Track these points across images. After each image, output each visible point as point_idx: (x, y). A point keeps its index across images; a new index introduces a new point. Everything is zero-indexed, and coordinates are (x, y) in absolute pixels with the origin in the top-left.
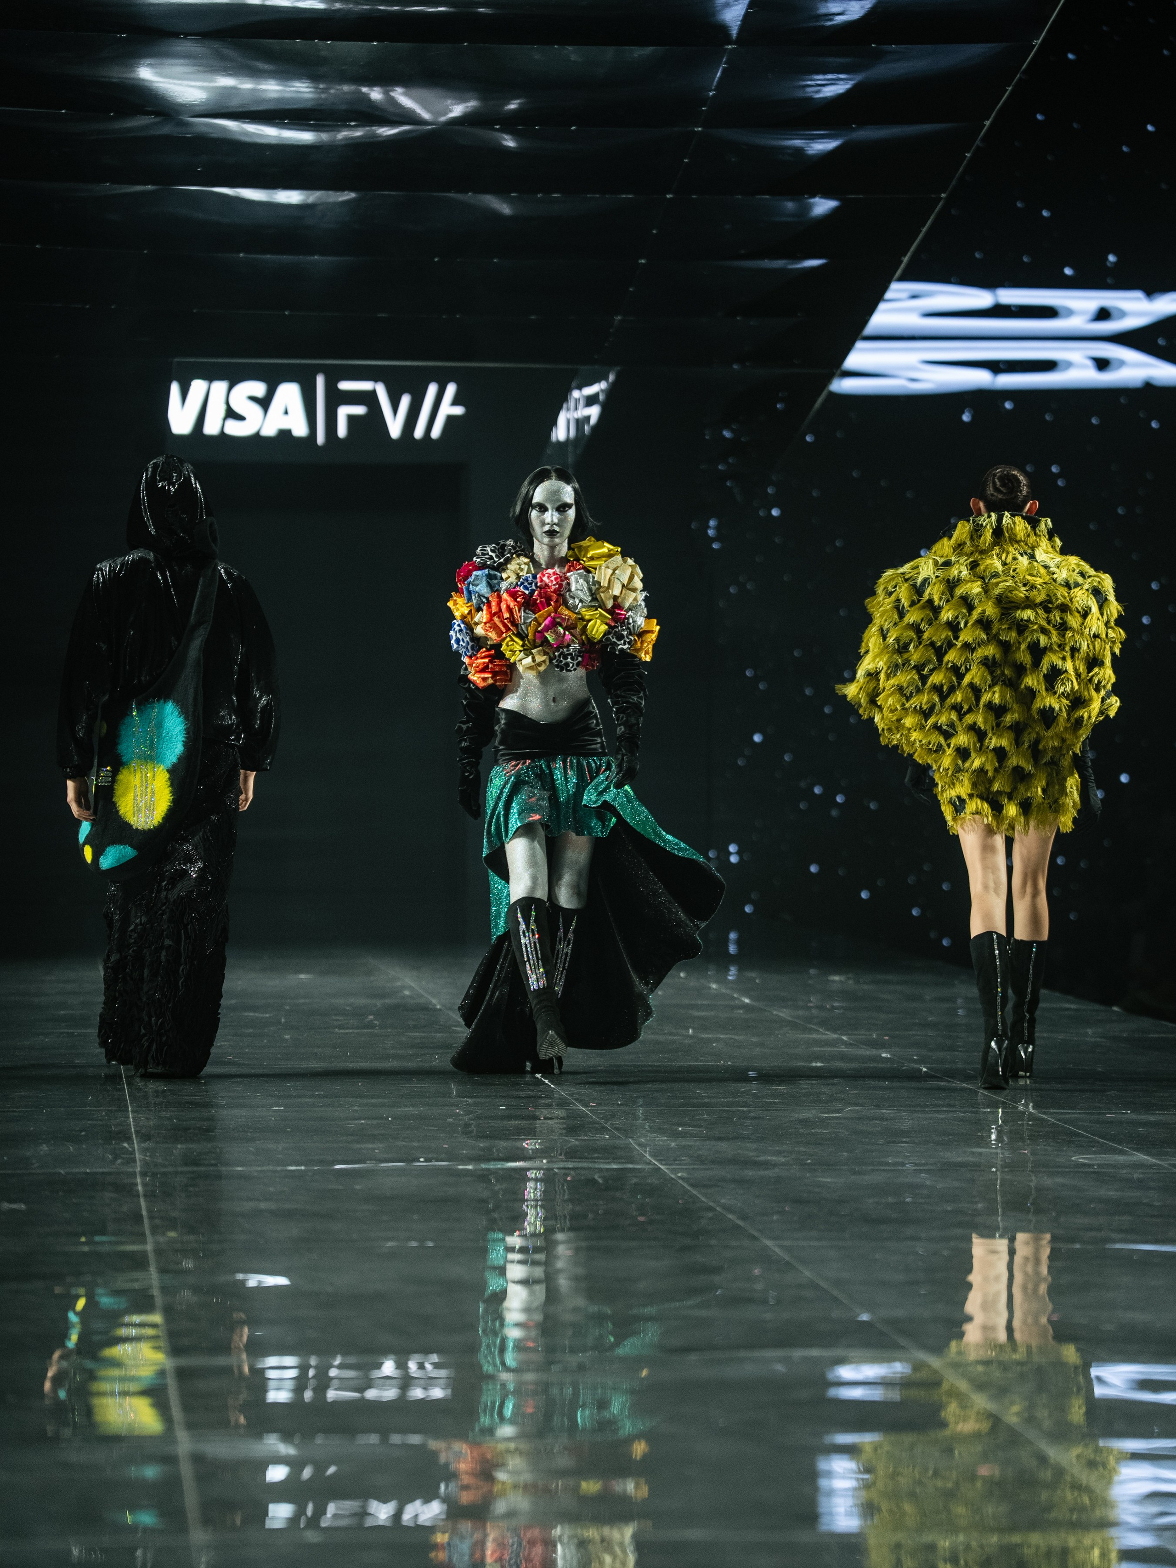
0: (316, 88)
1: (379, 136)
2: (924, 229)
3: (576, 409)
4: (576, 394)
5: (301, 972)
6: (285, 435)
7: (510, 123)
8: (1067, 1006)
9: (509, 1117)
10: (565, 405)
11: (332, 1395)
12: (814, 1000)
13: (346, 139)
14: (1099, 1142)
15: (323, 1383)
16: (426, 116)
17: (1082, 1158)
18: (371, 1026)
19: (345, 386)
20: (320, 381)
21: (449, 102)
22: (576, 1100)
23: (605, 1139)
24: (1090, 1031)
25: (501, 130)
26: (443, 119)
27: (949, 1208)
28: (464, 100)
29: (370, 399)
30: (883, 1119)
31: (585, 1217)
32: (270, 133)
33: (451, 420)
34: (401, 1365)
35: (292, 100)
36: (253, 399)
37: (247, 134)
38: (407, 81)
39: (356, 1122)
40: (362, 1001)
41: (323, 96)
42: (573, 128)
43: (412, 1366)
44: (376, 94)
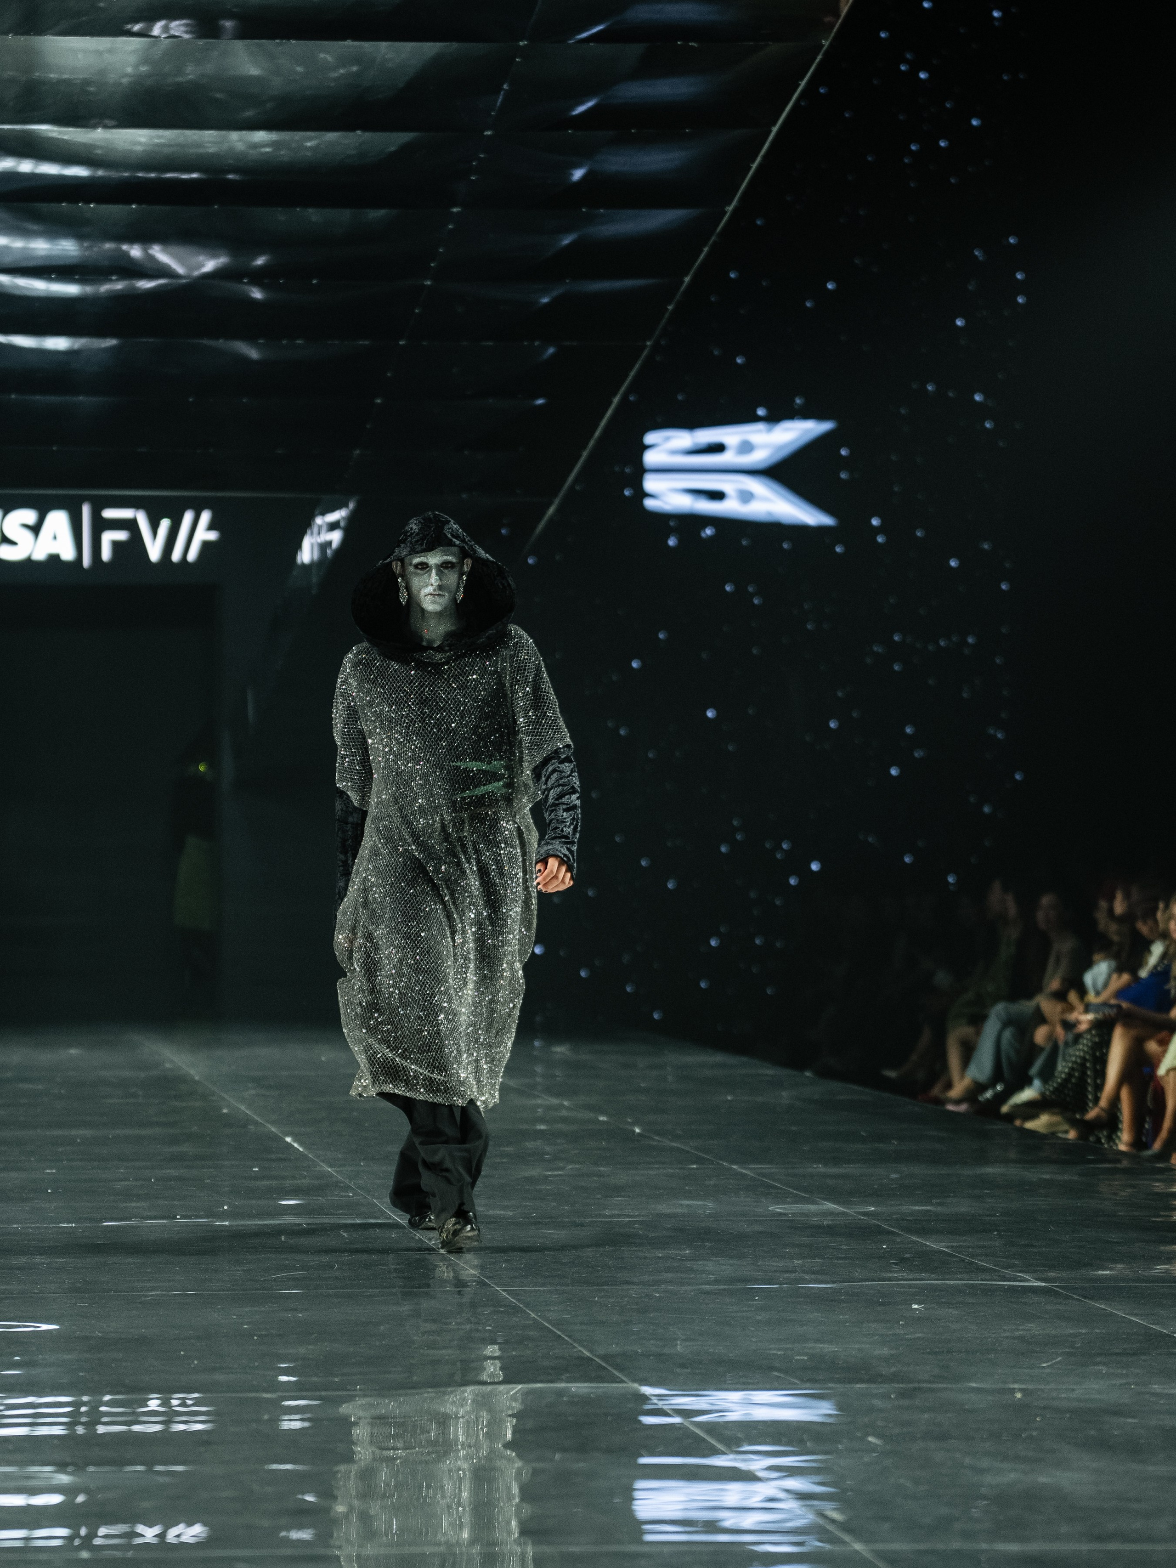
0: (81, 246)
1: (139, 289)
2: (632, 374)
3: (319, 534)
4: (319, 520)
5: (70, 1046)
6: (54, 559)
7: (258, 277)
8: (761, 1071)
9: (263, 1178)
10: (309, 532)
11: (101, 1429)
12: (539, 1069)
13: (108, 291)
14: (792, 1193)
15: (95, 1418)
16: (180, 270)
17: (779, 1208)
18: (134, 1095)
19: (109, 514)
20: (86, 510)
21: (201, 258)
22: (323, 1161)
23: (349, 1196)
24: (784, 1094)
25: (249, 283)
26: (196, 273)
27: (660, 1255)
28: (214, 256)
29: (131, 525)
30: (600, 1175)
31: (332, 1267)
32: (39, 286)
33: (206, 545)
34: (165, 1403)
35: (59, 257)
36: (26, 526)
37: (17, 287)
38: (164, 238)
39: (122, 1183)
40: (127, 1074)
41: (87, 253)
42: (314, 282)
43: (175, 1402)
44: (136, 252)
